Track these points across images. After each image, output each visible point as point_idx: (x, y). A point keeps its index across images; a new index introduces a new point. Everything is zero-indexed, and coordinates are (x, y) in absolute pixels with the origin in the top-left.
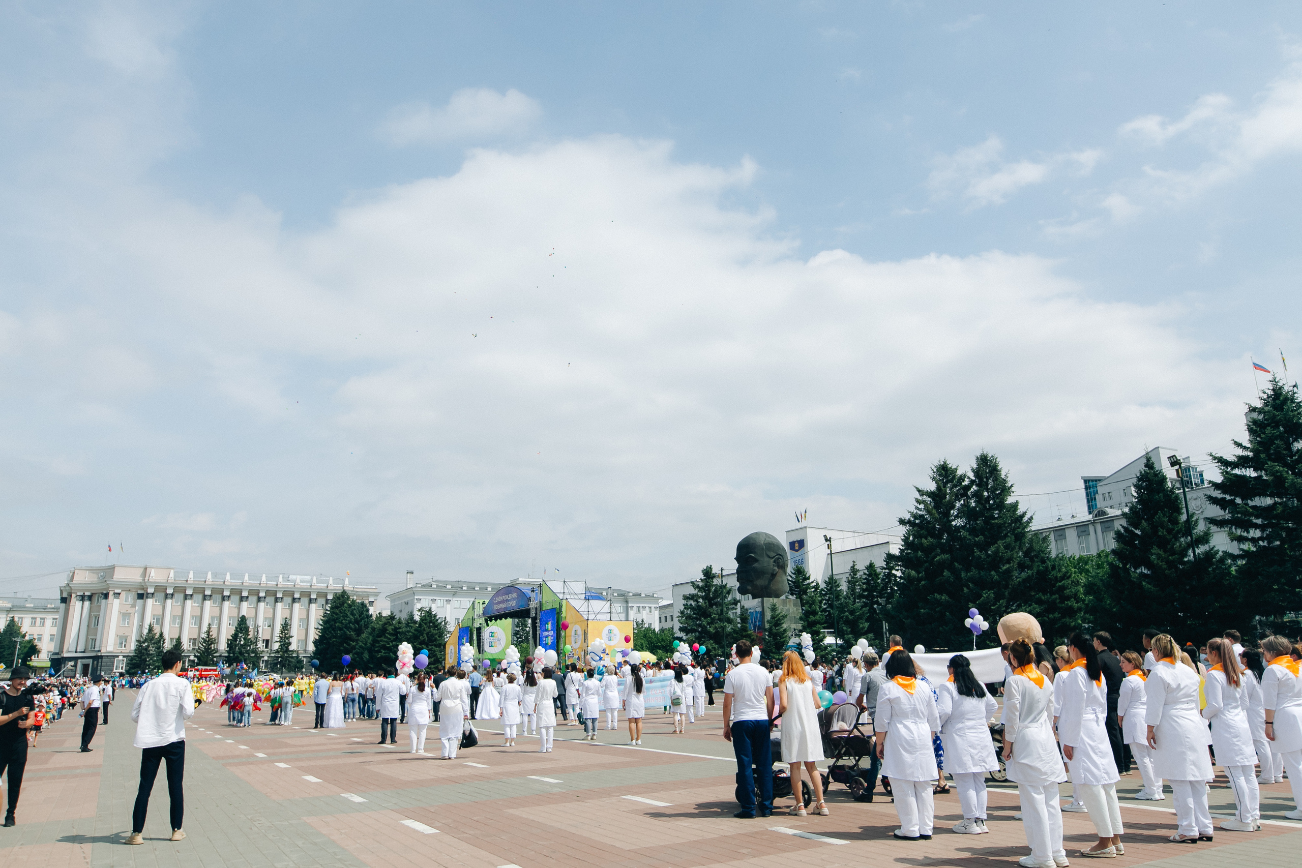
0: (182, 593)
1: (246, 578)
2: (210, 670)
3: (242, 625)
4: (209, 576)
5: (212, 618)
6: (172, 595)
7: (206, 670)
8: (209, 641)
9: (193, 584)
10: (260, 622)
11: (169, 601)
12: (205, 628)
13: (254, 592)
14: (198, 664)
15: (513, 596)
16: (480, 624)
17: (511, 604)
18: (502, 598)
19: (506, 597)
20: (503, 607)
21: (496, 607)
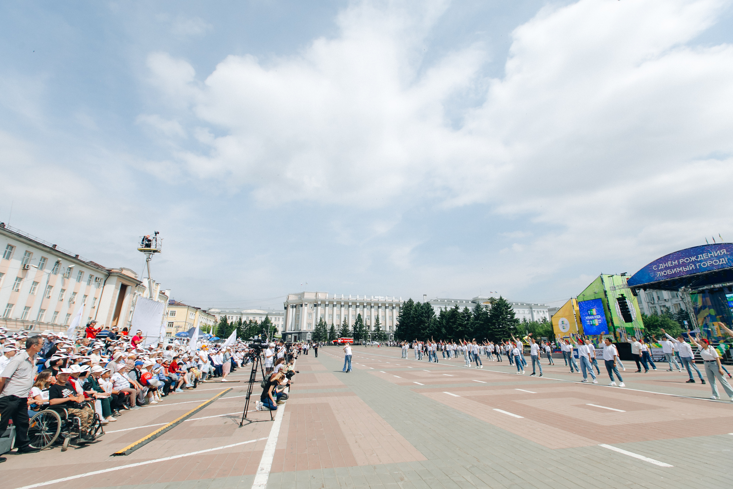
0: (332, 304)
1: (358, 297)
2: (348, 339)
3: (359, 319)
4: (343, 296)
5: (345, 315)
6: (328, 305)
7: (346, 339)
8: (345, 325)
9: (336, 300)
10: (365, 316)
11: (327, 308)
12: (343, 320)
13: (362, 304)
14: (341, 336)
15: (713, 254)
16: (619, 295)
17: (709, 264)
18: (679, 262)
19: (690, 259)
20: (684, 270)
21: (663, 273)
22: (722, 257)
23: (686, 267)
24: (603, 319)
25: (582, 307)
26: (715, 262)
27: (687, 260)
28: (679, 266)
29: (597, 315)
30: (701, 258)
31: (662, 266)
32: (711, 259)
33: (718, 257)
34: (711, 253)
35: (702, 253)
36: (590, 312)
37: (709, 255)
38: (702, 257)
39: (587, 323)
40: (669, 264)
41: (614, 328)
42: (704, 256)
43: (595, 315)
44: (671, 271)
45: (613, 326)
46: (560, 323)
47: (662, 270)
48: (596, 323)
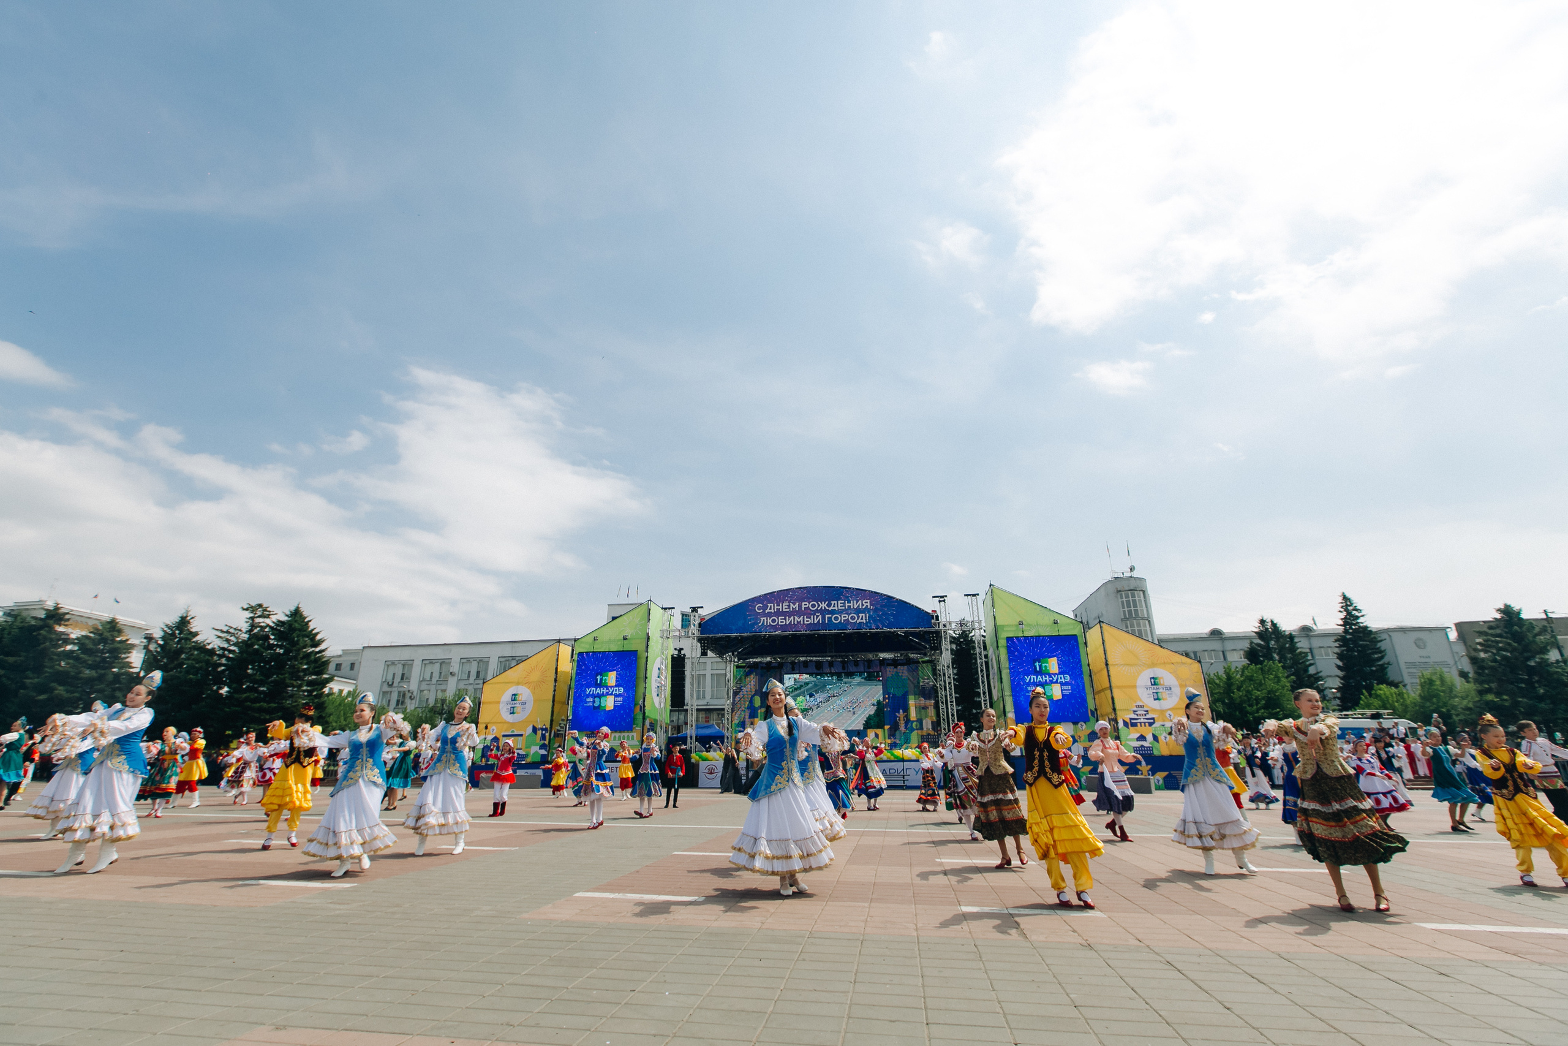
15: (851, 604)
16: (675, 649)
17: (843, 619)
18: (800, 606)
19: (819, 606)
20: (806, 623)
21: (770, 621)
22: (863, 611)
23: (810, 618)
24: (629, 697)
25: (585, 664)
26: (851, 618)
27: (813, 606)
28: (799, 613)
29: (616, 686)
30: (834, 607)
31: (772, 608)
32: (847, 611)
33: (858, 611)
34: (849, 602)
35: (837, 601)
36: (601, 680)
37: (847, 604)
38: (838, 605)
39: (586, 703)
40: (784, 607)
41: (644, 718)
42: (839, 605)
43: (611, 687)
44: (785, 619)
45: (644, 713)
46: (507, 696)
47: (770, 615)
48: (609, 703)
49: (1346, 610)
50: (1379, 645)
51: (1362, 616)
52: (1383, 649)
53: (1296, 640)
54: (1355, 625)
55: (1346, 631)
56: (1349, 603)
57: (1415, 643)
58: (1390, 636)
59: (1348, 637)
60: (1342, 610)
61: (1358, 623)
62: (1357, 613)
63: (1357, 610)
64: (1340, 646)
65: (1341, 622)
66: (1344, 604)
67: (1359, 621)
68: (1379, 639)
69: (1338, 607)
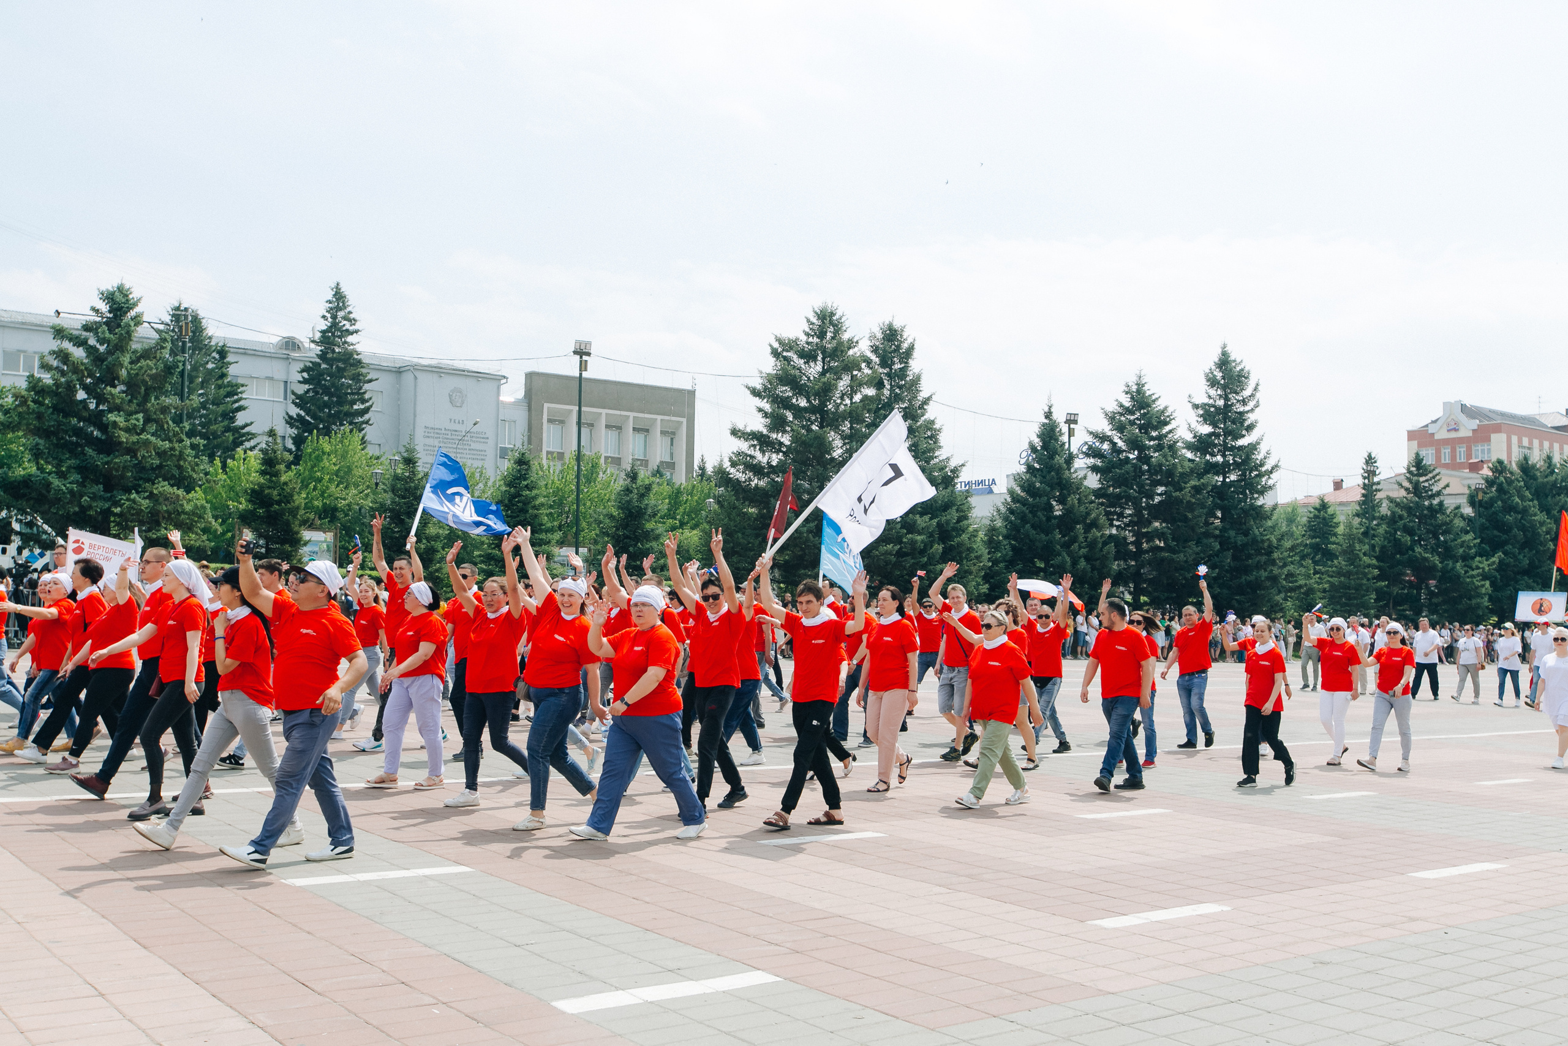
49: (334, 317)
50: (367, 386)
51: (357, 332)
52: (367, 396)
53: (230, 358)
54: (339, 346)
55: (323, 356)
56: (341, 304)
57: (450, 396)
58: (416, 378)
59: (324, 366)
60: (329, 315)
61: (346, 342)
62: (348, 326)
63: (349, 320)
64: (305, 381)
65: (318, 336)
66: (331, 305)
67: (350, 339)
68: (369, 377)
69: (322, 308)
